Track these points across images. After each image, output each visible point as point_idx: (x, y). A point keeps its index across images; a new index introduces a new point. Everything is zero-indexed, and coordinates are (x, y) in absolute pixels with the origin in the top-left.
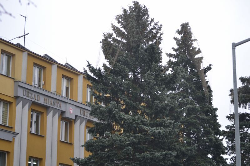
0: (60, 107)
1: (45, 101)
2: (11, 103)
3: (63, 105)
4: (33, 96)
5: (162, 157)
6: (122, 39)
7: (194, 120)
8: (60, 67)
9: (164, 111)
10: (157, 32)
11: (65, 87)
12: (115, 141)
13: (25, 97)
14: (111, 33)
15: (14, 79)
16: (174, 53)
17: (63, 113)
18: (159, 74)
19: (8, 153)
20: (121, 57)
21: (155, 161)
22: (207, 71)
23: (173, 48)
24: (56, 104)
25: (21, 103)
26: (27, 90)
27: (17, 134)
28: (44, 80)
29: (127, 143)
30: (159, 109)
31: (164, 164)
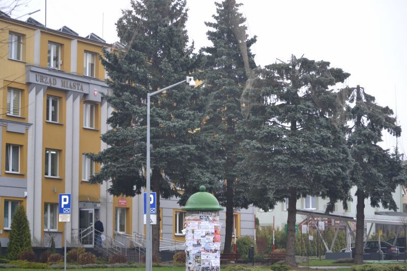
0: (82, 89)
1: (63, 84)
2: (22, 90)
3: (85, 87)
4: (48, 80)
5: (178, 152)
6: (142, 17)
7: (231, 104)
8: (82, 41)
9: (183, 101)
10: (181, 9)
11: (89, 63)
12: (127, 136)
13: (39, 83)
14: (130, 10)
15: (25, 63)
16: (215, 21)
17: (85, 95)
18: (178, 60)
19: (21, 146)
20: (137, 41)
21: (171, 156)
22: (252, 44)
23: (213, 16)
24: (77, 86)
25: (34, 90)
26: (40, 75)
27: (30, 125)
28: (62, 59)
29: (140, 138)
30: (177, 98)
31: (181, 159)
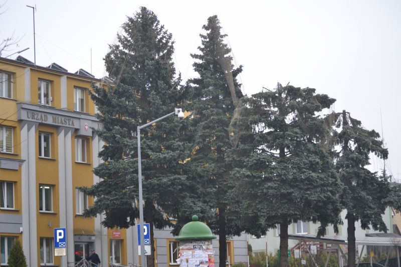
0: (73, 124)
1: (54, 120)
2: (14, 128)
3: (76, 122)
4: (39, 117)
5: (170, 183)
6: (129, 51)
7: (220, 134)
8: (71, 77)
9: (173, 132)
10: (167, 42)
11: (79, 99)
12: (119, 169)
13: (30, 119)
14: (117, 45)
15: (16, 101)
16: (200, 53)
17: (77, 130)
18: (166, 92)
19: (15, 182)
20: (125, 75)
21: (162, 187)
22: (238, 73)
23: (199, 48)
24: (67, 122)
25: (26, 127)
26: (31, 112)
27: (23, 161)
28: (53, 95)
29: (132, 170)
30: (167, 130)
31: (173, 190)
